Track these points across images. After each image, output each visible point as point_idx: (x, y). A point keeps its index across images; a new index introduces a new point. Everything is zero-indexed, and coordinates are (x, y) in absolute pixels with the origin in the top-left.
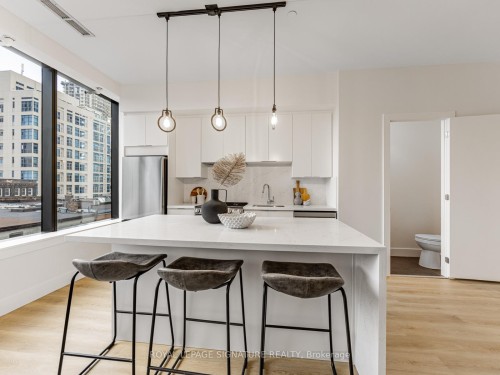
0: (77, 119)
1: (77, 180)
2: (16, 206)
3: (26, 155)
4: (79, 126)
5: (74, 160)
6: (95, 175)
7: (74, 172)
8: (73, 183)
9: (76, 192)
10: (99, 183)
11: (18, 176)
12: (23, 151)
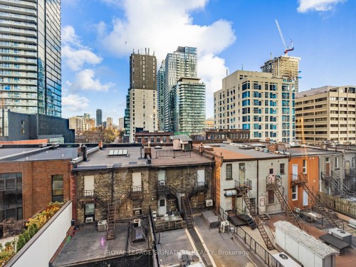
0: (271, 86)
1: (271, 128)
2: (241, 145)
3: (244, 115)
4: (272, 91)
5: (269, 115)
6: (284, 124)
7: (269, 123)
8: (269, 130)
9: (271, 136)
10: (286, 130)
11: (241, 128)
12: (243, 113)
